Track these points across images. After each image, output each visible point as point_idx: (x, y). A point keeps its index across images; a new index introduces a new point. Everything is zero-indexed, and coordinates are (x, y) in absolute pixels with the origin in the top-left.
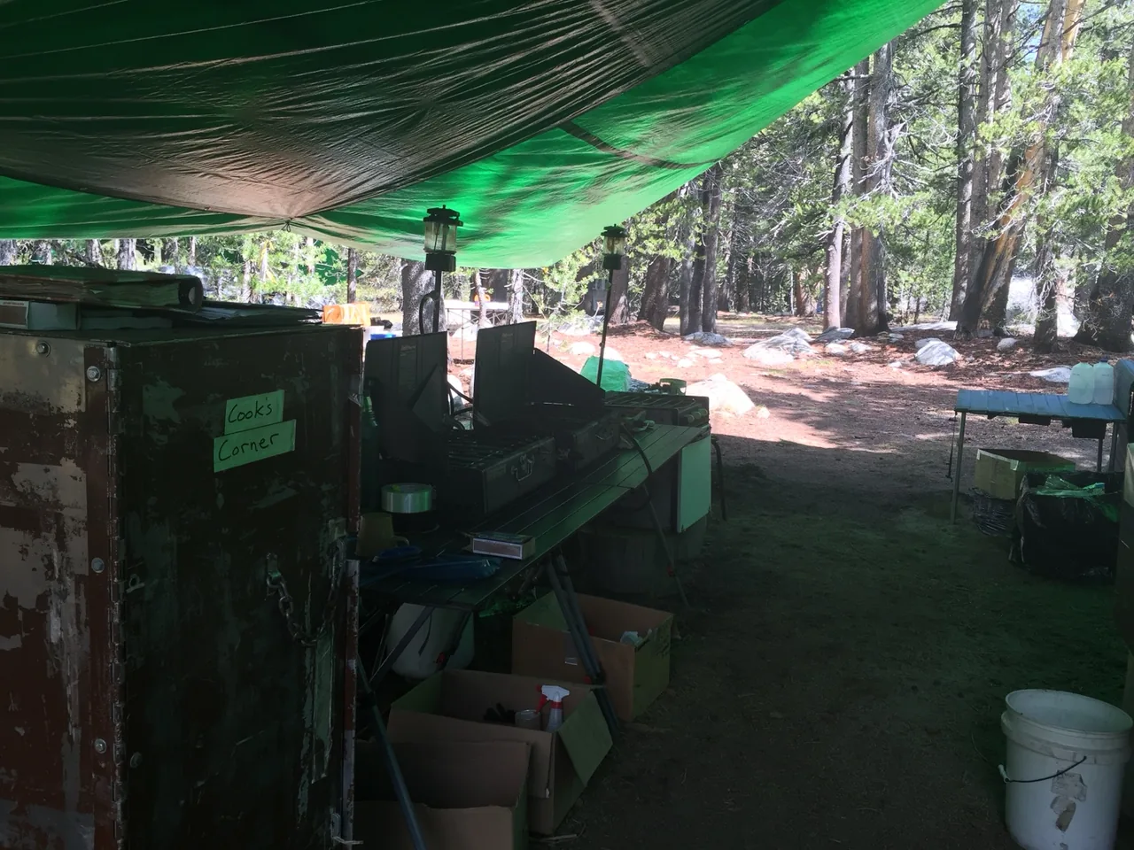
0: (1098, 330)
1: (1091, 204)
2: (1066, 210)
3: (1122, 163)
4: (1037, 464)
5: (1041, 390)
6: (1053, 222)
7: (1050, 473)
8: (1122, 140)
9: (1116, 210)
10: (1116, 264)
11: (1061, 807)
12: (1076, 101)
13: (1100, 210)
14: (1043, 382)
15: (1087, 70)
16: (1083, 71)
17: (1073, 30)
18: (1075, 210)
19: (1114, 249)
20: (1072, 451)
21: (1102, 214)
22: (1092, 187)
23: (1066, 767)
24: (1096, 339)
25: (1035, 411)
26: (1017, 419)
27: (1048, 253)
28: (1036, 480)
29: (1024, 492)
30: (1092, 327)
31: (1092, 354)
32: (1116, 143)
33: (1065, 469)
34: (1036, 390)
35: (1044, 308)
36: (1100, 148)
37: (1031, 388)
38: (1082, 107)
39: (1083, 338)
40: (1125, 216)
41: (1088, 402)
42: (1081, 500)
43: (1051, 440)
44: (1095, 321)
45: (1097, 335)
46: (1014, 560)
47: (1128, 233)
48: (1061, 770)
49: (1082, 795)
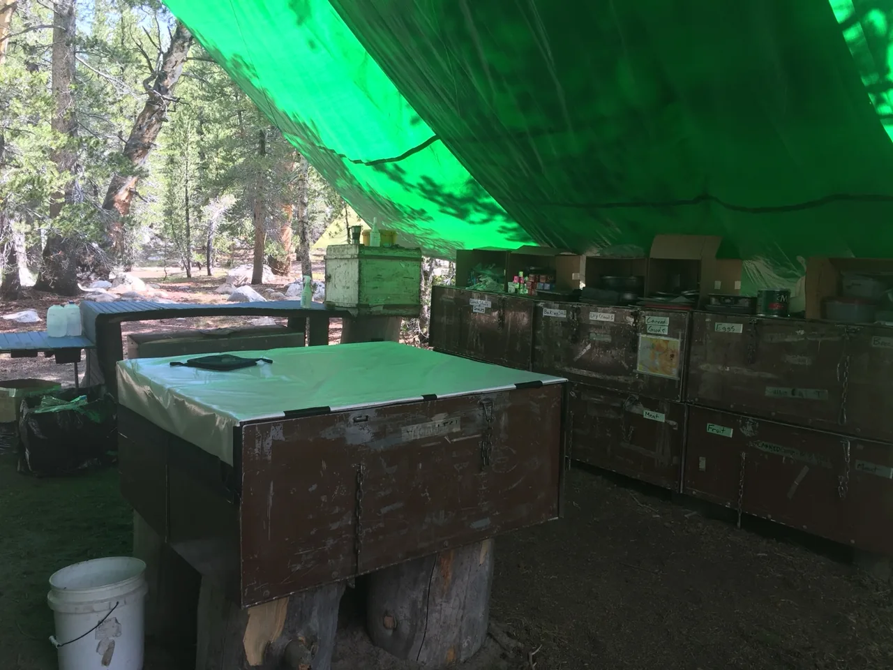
0: (53, 279)
1: (36, 181)
2: (16, 185)
3: (55, 152)
4: (31, 390)
5: (14, 330)
6: (7, 194)
7: (44, 394)
8: (54, 134)
9: (55, 188)
10: (61, 229)
11: (103, 649)
12: (14, 99)
13: (44, 186)
14: (15, 324)
15: (21, 76)
16: (17, 76)
17: (3, 42)
18: (24, 186)
19: (58, 217)
20: (50, 375)
21: (45, 190)
22: (35, 168)
23: (103, 617)
24: (53, 287)
25: (23, 347)
26: (9, 355)
27: (6, 219)
28: (33, 402)
29: (25, 413)
30: (48, 277)
31: (50, 299)
32: (50, 136)
33: (54, 389)
34: (10, 331)
35: (8, 263)
36: (37, 139)
37: (5, 329)
38: (20, 105)
39: (41, 286)
40: (63, 192)
41: (64, 335)
42: (72, 411)
43: (31, 369)
44: (51, 272)
45: (53, 284)
46: (22, 470)
47: (67, 206)
48: (100, 620)
49: (119, 632)
